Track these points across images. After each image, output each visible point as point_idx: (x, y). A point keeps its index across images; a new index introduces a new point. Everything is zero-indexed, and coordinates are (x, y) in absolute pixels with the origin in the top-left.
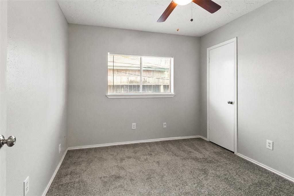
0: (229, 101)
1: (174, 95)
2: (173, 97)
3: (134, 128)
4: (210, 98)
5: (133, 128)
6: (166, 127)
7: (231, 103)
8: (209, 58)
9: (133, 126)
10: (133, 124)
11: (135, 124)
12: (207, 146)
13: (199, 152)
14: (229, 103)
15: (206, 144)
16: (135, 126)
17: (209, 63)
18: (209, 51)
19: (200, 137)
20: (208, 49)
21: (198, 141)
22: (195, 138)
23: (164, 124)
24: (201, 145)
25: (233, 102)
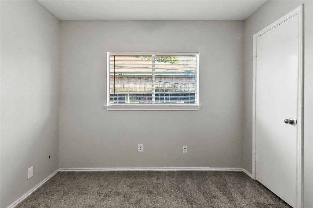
0: (287, 120)
1: (199, 107)
2: (198, 109)
3: (141, 151)
4: (256, 114)
5: (139, 150)
6: (186, 152)
7: (292, 122)
8: (256, 50)
9: (139, 148)
10: (139, 145)
11: (142, 145)
12: (248, 188)
13: (229, 200)
14: (286, 122)
15: (248, 184)
16: (142, 148)
17: (256, 57)
18: (257, 38)
19: (242, 170)
20: (254, 37)
21: (236, 176)
22: (233, 172)
23: (184, 147)
24: (239, 185)
25: (295, 121)
